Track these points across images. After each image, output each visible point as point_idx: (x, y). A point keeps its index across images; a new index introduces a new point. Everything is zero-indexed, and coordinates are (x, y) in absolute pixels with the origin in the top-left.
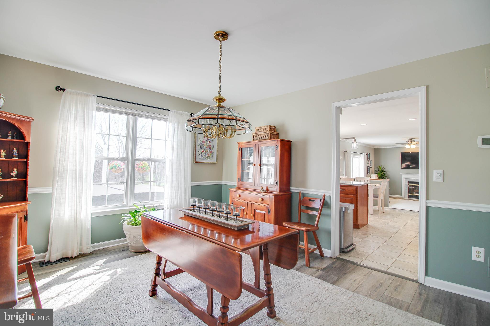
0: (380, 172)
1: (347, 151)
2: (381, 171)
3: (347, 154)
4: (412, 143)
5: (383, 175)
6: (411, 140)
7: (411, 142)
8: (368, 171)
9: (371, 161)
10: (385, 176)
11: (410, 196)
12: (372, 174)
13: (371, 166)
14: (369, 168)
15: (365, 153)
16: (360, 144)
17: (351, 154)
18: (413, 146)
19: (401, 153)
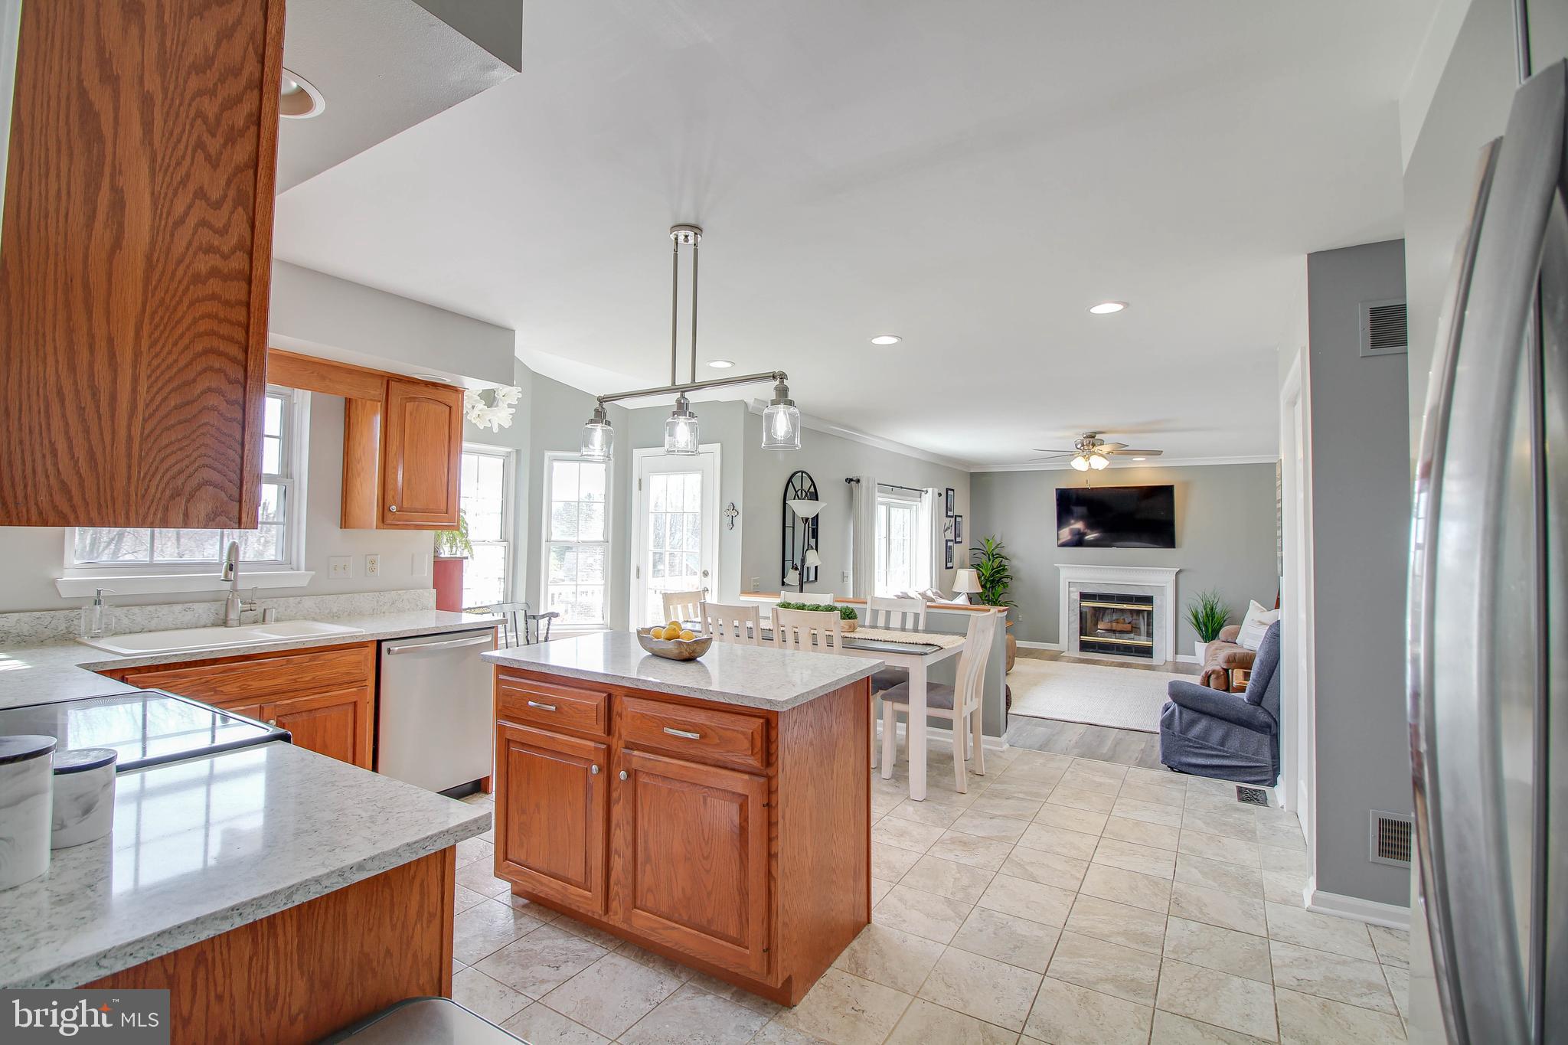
0: (990, 560)
1: (858, 481)
2: (993, 555)
3: (862, 490)
4: (1096, 449)
5: (998, 572)
6: (1092, 440)
7: (1091, 447)
8: (949, 557)
9: (958, 519)
10: (1006, 573)
11: (1085, 646)
12: (962, 567)
13: (958, 540)
14: (950, 544)
15: (936, 491)
16: (915, 455)
17: (877, 494)
18: (1099, 463)
19: (1057, 489)
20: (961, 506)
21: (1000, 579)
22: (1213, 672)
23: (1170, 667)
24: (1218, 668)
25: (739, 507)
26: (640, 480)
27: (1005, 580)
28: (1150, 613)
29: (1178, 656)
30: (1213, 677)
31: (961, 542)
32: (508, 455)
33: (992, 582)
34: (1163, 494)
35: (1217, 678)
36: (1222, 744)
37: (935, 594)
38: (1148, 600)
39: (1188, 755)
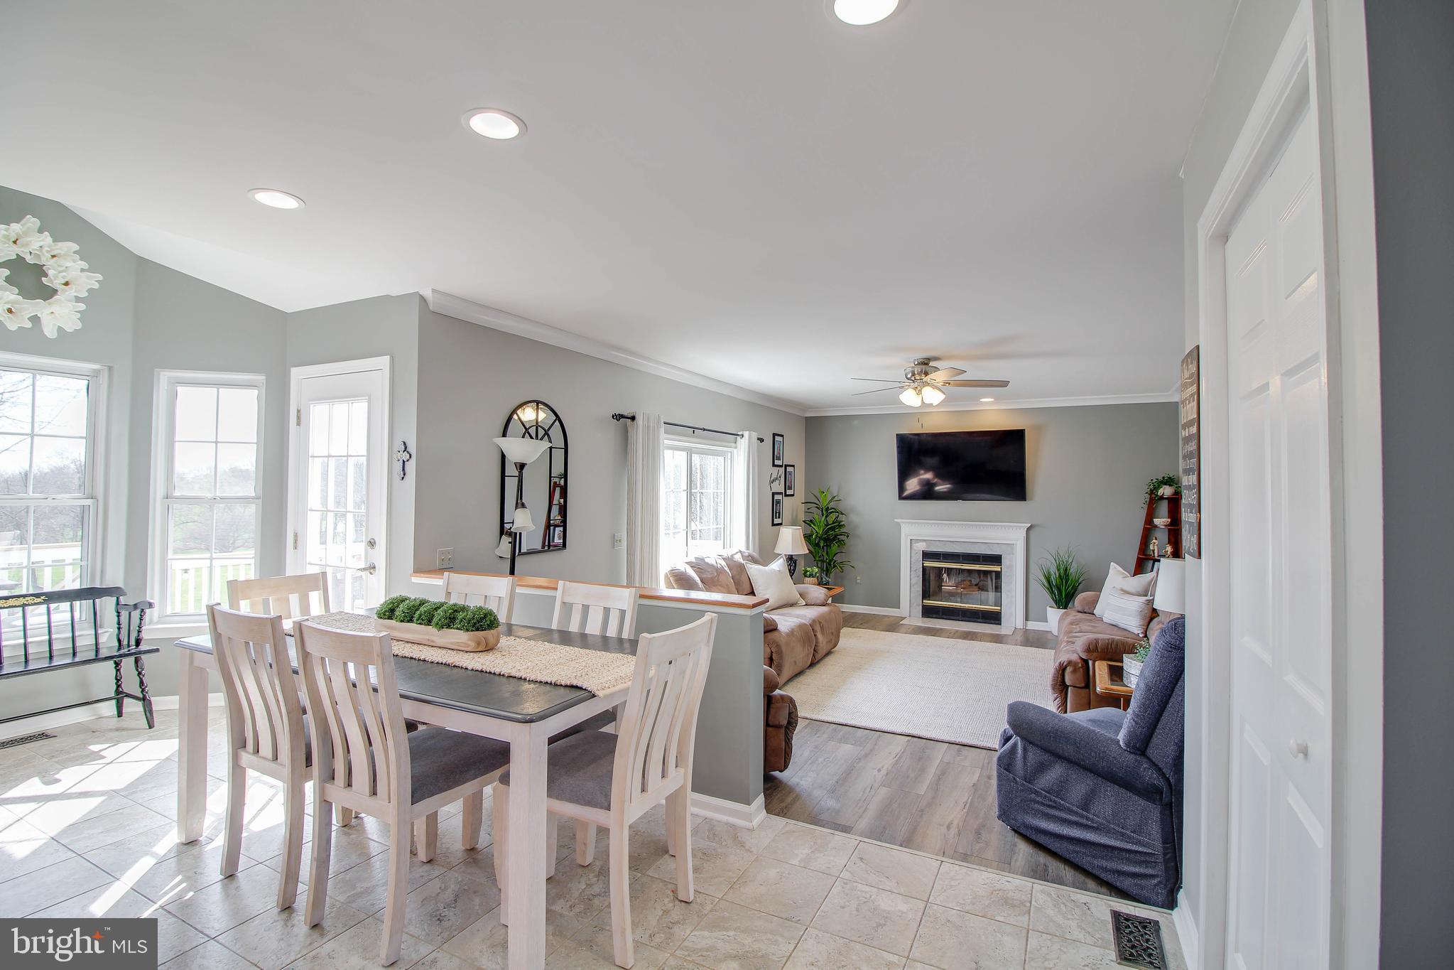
0: (822, 515)
1: (633, 418)
2: (828, 510)
3: (639, 429)
4: (929, 379)
5: (833, 529)
6: (925, 365)
7: (923, 376)
8: (776, 512)
9: (789, 469)
10: (842, 530)
11: (928, 612)
12: (790, 524)
13: (789, 492)
14: (777, 497)
15: (755, 435)
16: (726, 392)
17: (663, 435)
18: (933, 396)
19: (897, 435)
20: (793, 453)
21: (836, 536)
22: (1070, 663)
23: (1019, 637)
24: (1074, 657)
25: (412, 448)
26: (299, 411)
27: (840, 538)
28: (998, 574)
29: (1029, 623)
30: (1069, 670)
31: (793, 495)
32: (96, 374)
33: (826, 540)
34: (1014, 439)
35: (1075, 671)
36: (1086, 805)
37: (745, 558)
38: (997, 559)
39: (1035, 815)
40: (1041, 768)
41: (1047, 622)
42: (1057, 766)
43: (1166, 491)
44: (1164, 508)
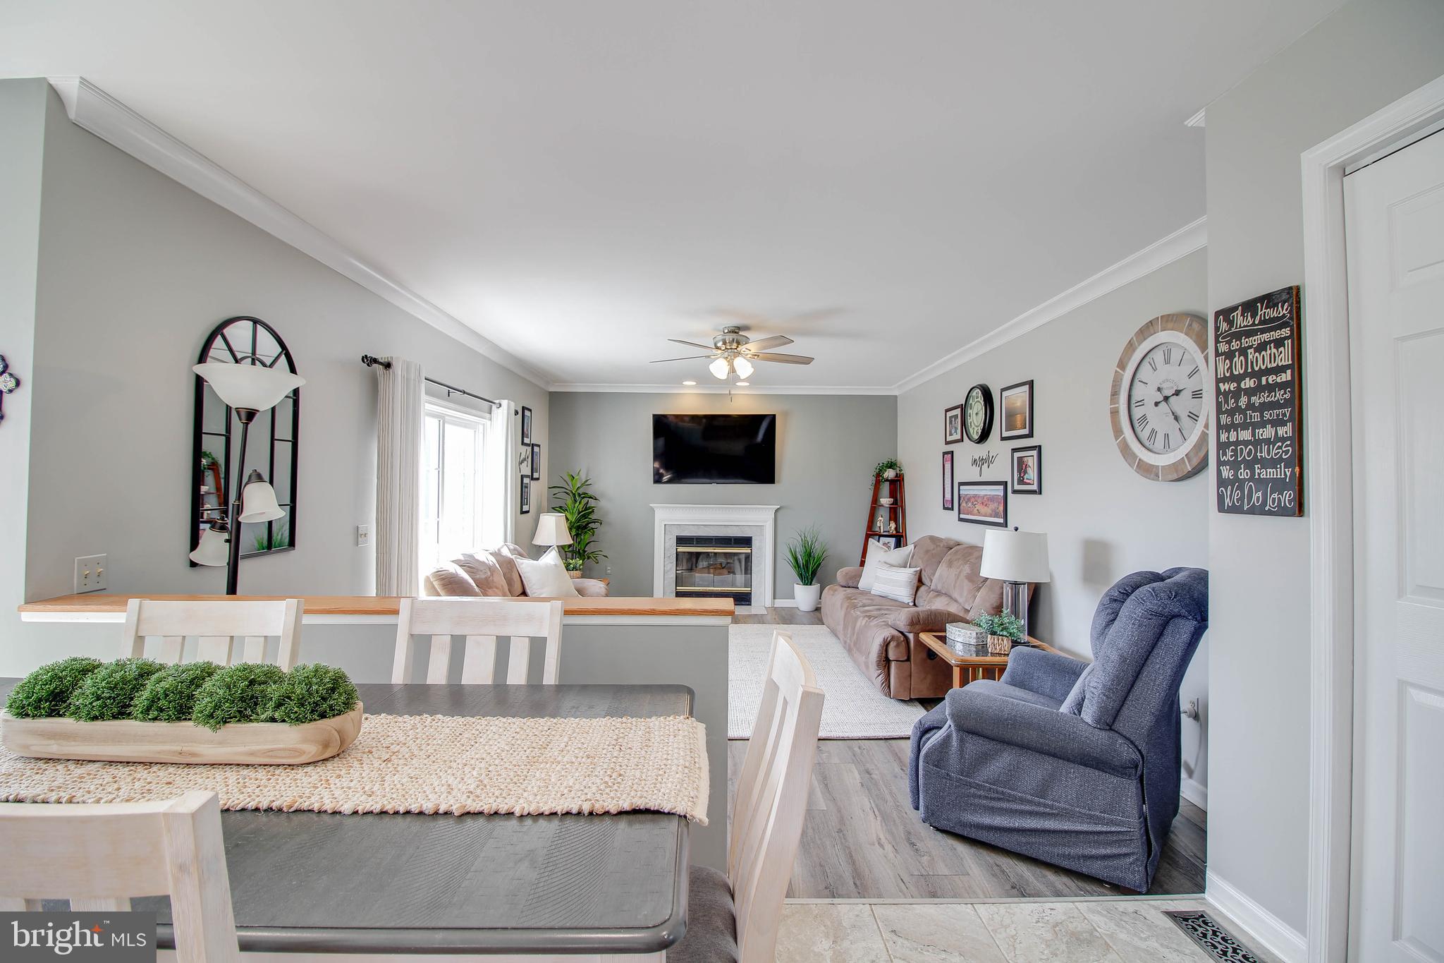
0: (576, 501)
1: (388, 366)
2: (579, 495)
3: (395, 385)
4: (742, 348)
5: (585, 516)
6: (735, 336)
7: (734, 346)
8: (524, 499)
9: (536, 449)
10: (593, 517)
12: (541, 510)
13: (535, 475)
14: (525, 480)
15: (511, 407)
16: (482, 350)
17: (424, 397)
18: (744, 367)
19: (654, 415)
20: (539, 434)
21: (588, 524)
22: (893, 638)
23: (770, 615)
24: (894, 632)
25: (25, 369)
27: (592, 525)
28: (748, 558)
29: (777, 600)
30: (892, 645)
31: (538, 479)
33: (578, 528)
34: (765, 423)
35: (898, 646)
37: (512, 551)
38: (747, 542)
39: (975, 811)
40: (984, 758)
41: (794, 599)
42: (1005, 755)
43: (890, 474)
44: (885, 488)
